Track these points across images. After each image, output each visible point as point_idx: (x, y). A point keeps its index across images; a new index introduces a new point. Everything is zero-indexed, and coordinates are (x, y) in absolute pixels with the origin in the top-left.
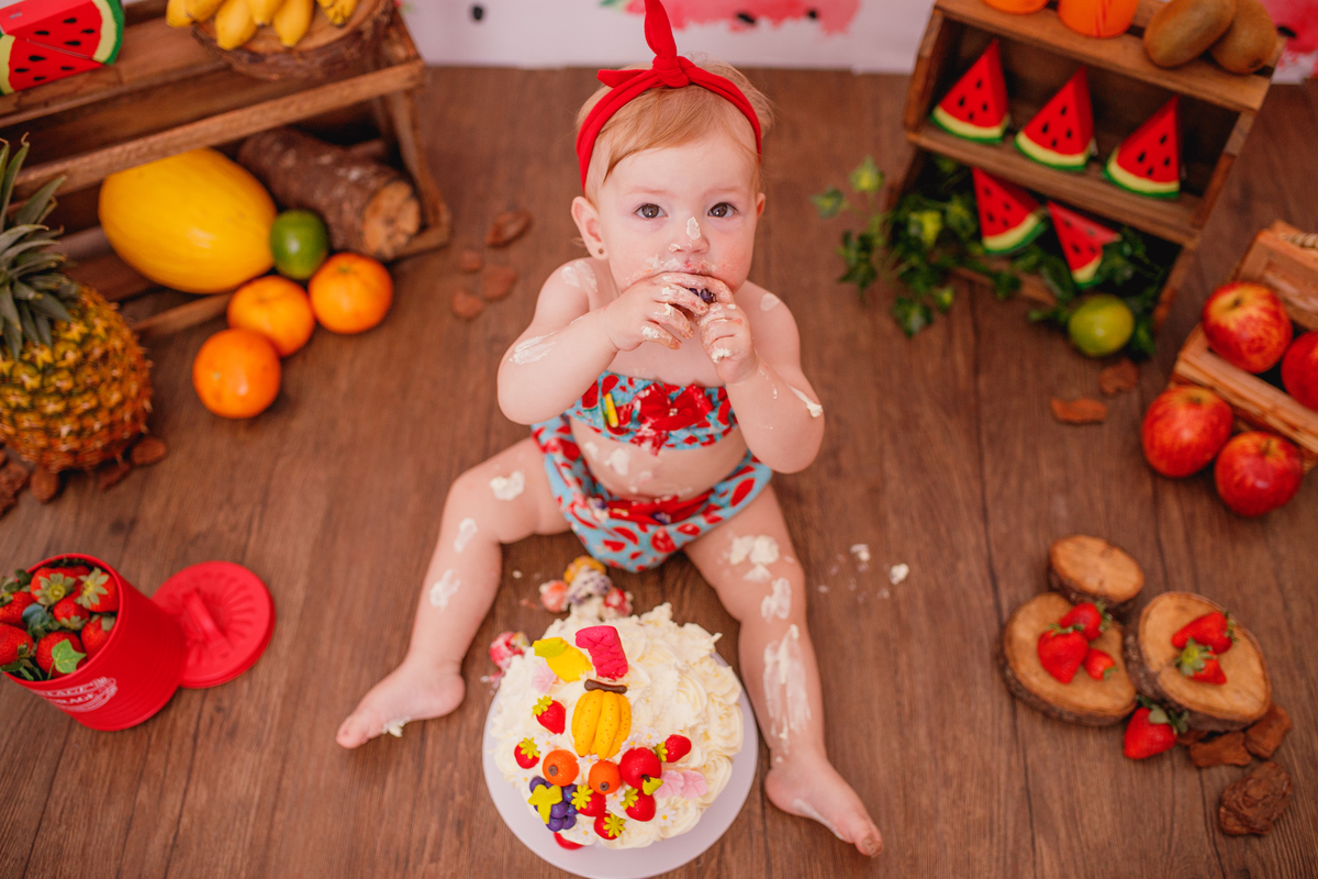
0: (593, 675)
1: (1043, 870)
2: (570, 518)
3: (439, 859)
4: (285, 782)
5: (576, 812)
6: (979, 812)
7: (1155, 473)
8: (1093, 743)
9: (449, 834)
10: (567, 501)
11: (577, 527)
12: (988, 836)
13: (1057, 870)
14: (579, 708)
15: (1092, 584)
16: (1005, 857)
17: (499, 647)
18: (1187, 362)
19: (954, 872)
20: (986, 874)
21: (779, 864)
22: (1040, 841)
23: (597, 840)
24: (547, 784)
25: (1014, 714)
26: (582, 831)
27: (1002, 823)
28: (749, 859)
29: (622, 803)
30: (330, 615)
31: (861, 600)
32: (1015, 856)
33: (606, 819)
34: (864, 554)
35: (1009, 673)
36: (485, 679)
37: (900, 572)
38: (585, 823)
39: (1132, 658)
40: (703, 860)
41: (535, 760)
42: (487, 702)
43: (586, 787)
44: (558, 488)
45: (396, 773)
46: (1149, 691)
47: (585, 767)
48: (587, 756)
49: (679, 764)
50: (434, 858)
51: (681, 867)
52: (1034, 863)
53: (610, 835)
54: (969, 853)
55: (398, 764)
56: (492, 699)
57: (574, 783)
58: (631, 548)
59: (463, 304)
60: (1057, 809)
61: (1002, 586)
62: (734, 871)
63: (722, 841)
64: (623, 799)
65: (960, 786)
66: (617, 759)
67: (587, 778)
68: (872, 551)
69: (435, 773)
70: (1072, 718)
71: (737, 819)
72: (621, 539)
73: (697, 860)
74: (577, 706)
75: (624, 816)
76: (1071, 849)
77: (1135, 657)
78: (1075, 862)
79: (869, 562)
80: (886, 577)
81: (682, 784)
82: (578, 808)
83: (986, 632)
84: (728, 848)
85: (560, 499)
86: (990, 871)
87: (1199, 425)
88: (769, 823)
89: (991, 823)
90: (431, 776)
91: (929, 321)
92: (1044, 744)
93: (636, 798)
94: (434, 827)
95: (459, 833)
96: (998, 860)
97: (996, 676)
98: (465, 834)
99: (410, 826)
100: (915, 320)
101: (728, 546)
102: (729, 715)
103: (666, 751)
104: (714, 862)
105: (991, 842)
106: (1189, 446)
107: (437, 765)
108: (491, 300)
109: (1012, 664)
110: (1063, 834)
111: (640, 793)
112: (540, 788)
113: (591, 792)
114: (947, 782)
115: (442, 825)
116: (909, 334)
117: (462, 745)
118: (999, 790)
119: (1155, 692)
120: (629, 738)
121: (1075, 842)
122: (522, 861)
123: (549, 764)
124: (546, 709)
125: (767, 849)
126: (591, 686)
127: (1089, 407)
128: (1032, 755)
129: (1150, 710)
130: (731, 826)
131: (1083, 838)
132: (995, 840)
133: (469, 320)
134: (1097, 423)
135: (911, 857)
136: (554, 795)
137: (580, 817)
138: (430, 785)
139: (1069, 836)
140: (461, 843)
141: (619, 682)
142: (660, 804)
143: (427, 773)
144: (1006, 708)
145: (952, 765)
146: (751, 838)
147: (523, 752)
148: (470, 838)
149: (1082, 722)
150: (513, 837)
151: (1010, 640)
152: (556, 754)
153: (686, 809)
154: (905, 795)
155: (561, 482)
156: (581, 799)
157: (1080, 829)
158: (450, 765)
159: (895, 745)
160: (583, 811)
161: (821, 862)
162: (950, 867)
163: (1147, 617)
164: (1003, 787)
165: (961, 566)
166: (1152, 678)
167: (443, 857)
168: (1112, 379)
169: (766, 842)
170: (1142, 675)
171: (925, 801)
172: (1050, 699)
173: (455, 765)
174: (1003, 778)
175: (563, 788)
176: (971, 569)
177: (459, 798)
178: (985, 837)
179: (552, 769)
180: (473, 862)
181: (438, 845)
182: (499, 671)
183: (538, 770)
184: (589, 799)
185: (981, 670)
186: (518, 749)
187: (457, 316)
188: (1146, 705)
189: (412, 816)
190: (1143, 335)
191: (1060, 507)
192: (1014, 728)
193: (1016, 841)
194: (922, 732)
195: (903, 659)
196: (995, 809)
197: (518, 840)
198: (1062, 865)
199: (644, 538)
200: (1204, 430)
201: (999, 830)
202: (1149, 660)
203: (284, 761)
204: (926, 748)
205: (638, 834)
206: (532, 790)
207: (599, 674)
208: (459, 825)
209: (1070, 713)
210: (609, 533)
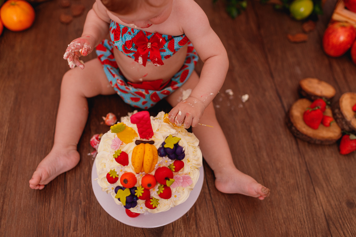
0: (139, 138)
1: (320, 200)
2: (116, 90)
3: (78, 229)
4: (5, 208)
5: (137, 199)
6: (292, 181)
7: (329, 57)
8: (328, 151)
9: (80, 219)
10: (114, 83)
11: (119, 93)
12: (297, 190)
13: (326, 199)
14: (134, 152)
15: (318, 93)
16: (305, 197)
17: (94, 140)
18: (338, 13)
19: (287, 205)
20: (300, 204)
21: (219, 212)
22: (317, 189)
23: (147, 211)
24: (123, 189)
25: (297, 143)
26: (140, 207)
27: (301, 184)
28: (207, 211)
29: (158, 192)
30: (20, 137)
31: (232, 109)
32: (309, 196)
33: (151, 200)
34: (231, 93)
35: (293, 128)
36: (89, 154)
37: (246, 97)
38: (141, 203)
39: (339, 117)
40: (189, 215)
41: (117, 179)
42: (91, 163)
43: (141, 187)
44: (110, 78)
45: (55, 196)
46: (347, 128)
47: (139, 178)
48: (140, 173)
49: (180, 172)
50: (75, 230)
51: (180, 218)
52: (317, 198)
53: (154, 206)
54: (291, 197)
55: (55, 192)
56: (93, 162)
57: (135, 186)
58: (142, 100)
59: (65, 18)
60: (320, 176)
61: (283, 99)
62: (202, 217)
63: (195, 205)
64: (158, 190)
65: (283, 173)
66: (153, 173)
67: (140, 183)
68: (233, 91)
69: (72, 194)
70: (319, 142)
71: (200, 196)
72: (138, 96)
73: (186, 214)
74: (133, 152)
75: (158, 198)
76: (329, 190)
77: (340, 116)
78: (331, 195)
79: (233, 95)
80: (240, 100)
81: (182, 181)
82: (138, 196)
83: (281, 116)
84: (198, 208)
85: (111, 82)
86: (301, 203)
87: (347, 34)
88: (212, 196)
89: (297, 184)
90: (70, 196)
91: (239, 13)
92: (310, 154)
93: (163, 189)
94: (74, 216)
95: (85, 217)
96: (303, 198)
97: (288, 131)
98: (88, 217)
99: (63, 218)
100: (234, 12)
101: (181, 95)
102: (196, 151)
103: (174, 167)
104: (193, 214)
105: (299, 192)
106: (343, 43)
107: (72, 191)
108: (75, 17)
109: (294, 125)
110: (324, 185)
111: (165, 186)
112: (120, 191)
113: (143, 189)
114: (278, 171)
115: (77, 215)
116: (233, 18)
117: (82, 182)
118: (297, 172)
119: (350, 128)
120: (158, 162)
121: (330, 188)
122: (113, 225)
123: (123, 179)
124: (119, 155)
125: (213, 206)
126: (138, 143)
127: (301, 37)
128: (307, 158)
129: (349, 135)
130: (198, 199)
131: (332, 186)
132: (300, 191)
133: (67, 24)
134: (304, 42)
135: (270, 202)
136: (127, 193)
137: (139, 201)
138: (70, 200)
139: (327, 186)
140: (86, 221)
141: (150, 140)
142: (173, 190)
143: (68, 195)
144: (294, 142)
145: (278, 165)
146: (206, 203)
147: (111, 176)
148: (90, 219)
149: (322, 144)
150: (108, 215)
151: (292, 116)
152: (126, 174)
153: (183, 192)
154: (263, 178)
155: (111, 75)
156: (139, 192)
157: (330, 183)
158: (78, 190)
159: (255, 160)
160: (141, 198)
161: (236, 208)
162: (285, 204)
163: (342, 102)
164: (299, 171)
165: (267, 94)
166: (348, 123)
167: (79, 229)
168: (307, 27)
169: (212, 203)
170: (344, 123)
171: (271, 180)
172: (311, 136)
173: (80, 190)
174: (298, 167)
175: (130, 189)
176: (270, 94)
177: (83, 203)
178: (296, 190)
179: (124, 181)
180: (92, 229)
181: (76, 224)
182: (95, 150)
183: (119, 183)
184: (143, 192)
185: (281, 129)
186: (108, 175)
187: (62, 23)
188: (347, 133)
189: (63, 213)
190: (317, 9)
191: (298, 71)
192: (298, 149)
193: (308, 190)
194: (265, 154)
195: (252, 129)
196: (298, 179)
197: (111, 216)
198: (327, 197)
199: (148, 96)
200: (349, 36)
201: (301, 187)
202: (346, 116)
203: (4, 198)
204: (268, 160)
205: (164, 205)
206: (116, 192)
207: (141, 137)
208: (85, 214)
209: (319, 140)
210: (133, 94)
